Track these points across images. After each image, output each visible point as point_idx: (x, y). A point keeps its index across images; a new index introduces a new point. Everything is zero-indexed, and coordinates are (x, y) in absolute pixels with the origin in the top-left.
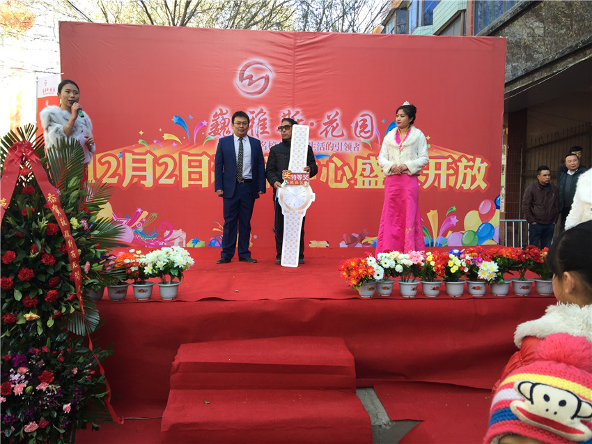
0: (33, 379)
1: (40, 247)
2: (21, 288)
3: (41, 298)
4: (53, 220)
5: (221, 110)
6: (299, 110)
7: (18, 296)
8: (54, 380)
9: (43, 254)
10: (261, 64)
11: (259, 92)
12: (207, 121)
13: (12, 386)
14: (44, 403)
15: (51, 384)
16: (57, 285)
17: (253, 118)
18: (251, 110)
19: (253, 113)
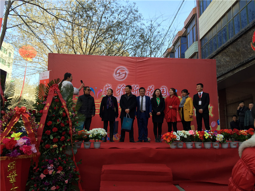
0: (56, 169)
1: (60, 120)
2: (53, 135)
3: (59, 139)
4: (64, 111)
5: (108, 85)
6: (138, 85)
7: (52, 138)
8: (63, 170)
9: (61, 123)
10: (124, 68)
11: (123, 79)
12: (103, 89)
13: (48, 171)
14: (59, 178)
15: (62, 171)
16: (65, 135)
17: (120, 88)
18: (120, 85)
19: (120, 86)
